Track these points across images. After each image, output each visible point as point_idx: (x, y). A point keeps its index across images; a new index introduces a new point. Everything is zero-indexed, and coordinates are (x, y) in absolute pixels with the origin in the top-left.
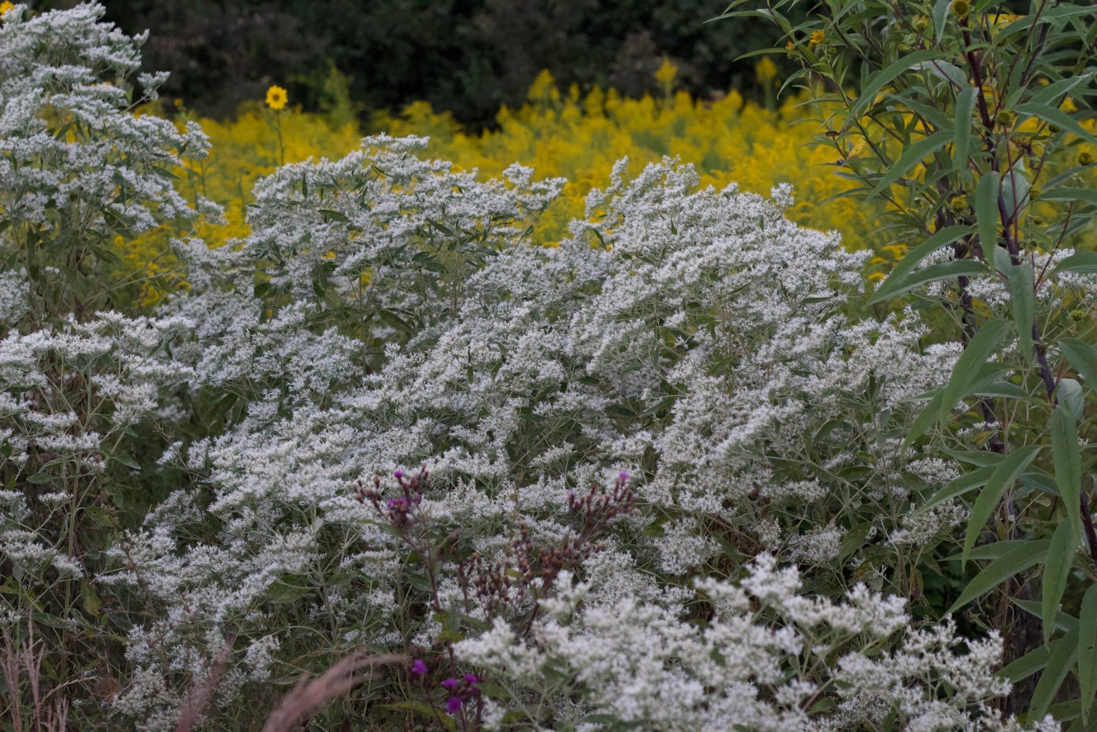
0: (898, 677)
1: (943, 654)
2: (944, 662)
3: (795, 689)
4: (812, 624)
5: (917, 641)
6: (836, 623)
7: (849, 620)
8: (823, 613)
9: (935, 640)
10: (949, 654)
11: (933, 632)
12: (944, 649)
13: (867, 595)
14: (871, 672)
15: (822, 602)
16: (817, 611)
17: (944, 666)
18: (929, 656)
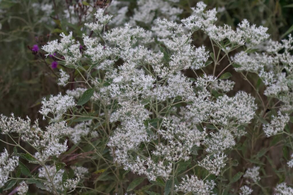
0: (262, 66)
1: (286, 55)
2: (286, 59)
3: (205, 79)
4: (220, 40)
5: (274, 47)
6: (232, 40)
7: (239, 38)
8: (226, 34)
9: (282, 47)
10: (288, 55)
11: (282, 43)
12: (286, 51)
13: (249, 25)
14: (249, 63)
15: (227, 28)
16: (223, 33)
17: (286, 61)
18: (279, 55)
